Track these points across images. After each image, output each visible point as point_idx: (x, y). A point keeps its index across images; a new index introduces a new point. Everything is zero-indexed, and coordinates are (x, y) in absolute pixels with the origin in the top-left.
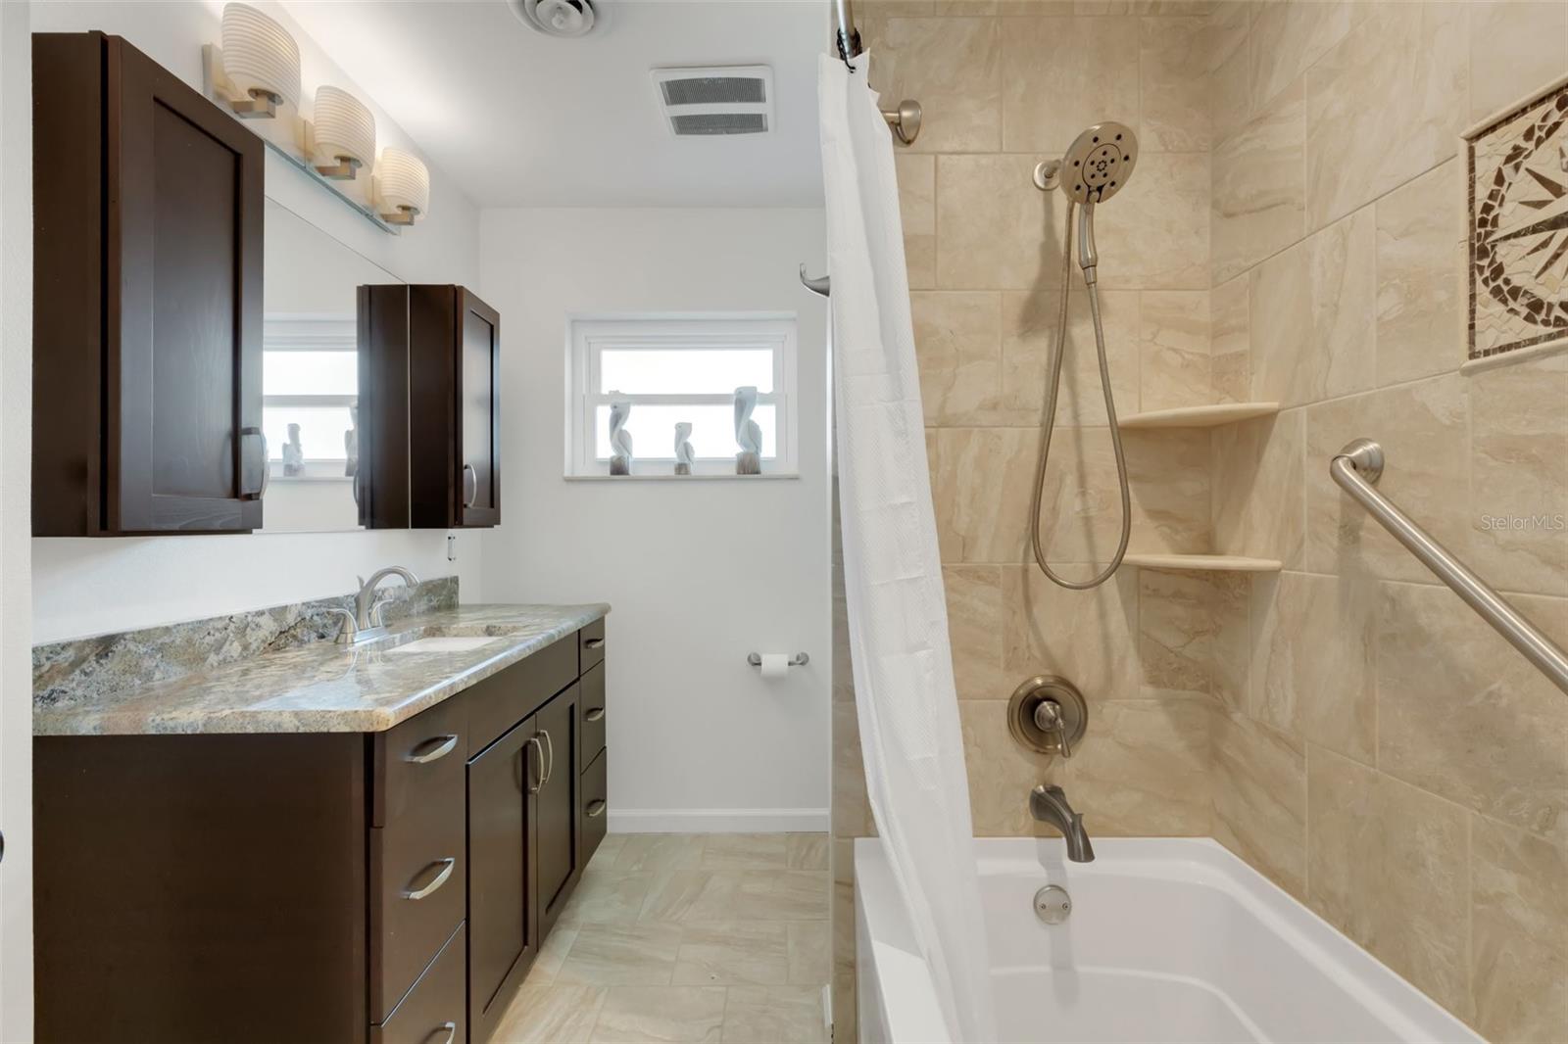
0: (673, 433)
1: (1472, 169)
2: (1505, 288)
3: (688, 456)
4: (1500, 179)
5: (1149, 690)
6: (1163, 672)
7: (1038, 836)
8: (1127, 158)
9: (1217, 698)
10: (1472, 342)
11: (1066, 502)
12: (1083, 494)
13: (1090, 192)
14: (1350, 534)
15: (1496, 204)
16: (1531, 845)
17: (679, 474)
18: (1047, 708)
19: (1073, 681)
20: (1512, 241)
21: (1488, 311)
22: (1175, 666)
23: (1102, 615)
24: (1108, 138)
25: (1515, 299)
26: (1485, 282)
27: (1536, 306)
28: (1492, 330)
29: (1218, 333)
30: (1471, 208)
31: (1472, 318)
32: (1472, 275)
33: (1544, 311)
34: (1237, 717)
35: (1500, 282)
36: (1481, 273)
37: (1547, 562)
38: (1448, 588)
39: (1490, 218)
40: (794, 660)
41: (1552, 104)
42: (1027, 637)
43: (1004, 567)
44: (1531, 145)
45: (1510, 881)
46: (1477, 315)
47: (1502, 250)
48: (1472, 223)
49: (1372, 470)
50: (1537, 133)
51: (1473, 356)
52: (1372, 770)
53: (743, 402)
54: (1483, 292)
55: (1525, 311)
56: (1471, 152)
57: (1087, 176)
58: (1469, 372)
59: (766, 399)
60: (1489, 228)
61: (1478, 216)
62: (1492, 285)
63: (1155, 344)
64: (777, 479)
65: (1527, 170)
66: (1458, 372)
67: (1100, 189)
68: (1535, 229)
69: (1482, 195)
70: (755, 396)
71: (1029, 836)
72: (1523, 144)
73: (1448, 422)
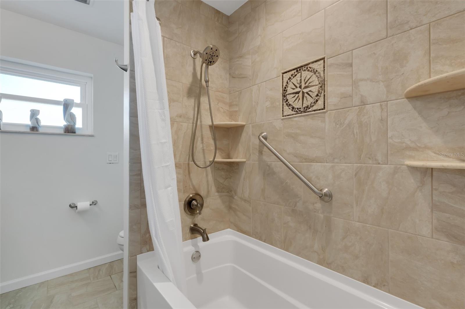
0: (29, 113)
1: (283, 80)
2: (288, 104)
3: (38, 124)
4: (287, 83)
5: (217, 194)
6: (220, 189)
7: (191, 239)
8: (217, 56)
9: (231, 194)
10: (283, 114)
11: (199, 145)
12: (203, 143)
13: (208, 62)
14: (261, 152)
15: (287, 87)
16: (293, 211)
17: (33, 131)
18: (194, 202)
19: (200, 194)
20: (289, 95)
21: (286, 108)
22: (222, 187)
23: (207, 175)
24: (214, 50)
25: (290, 106)
26: (285, 102)
27: (293, 108)
28: (286, 112)
29: (231, 105)
30: (283, 87)
31: (283, 109)
32: (283, 100)
33: (294, 109)
34: (236, 197)
35: (287, 102)
36: (284, 100)
37: (295, 156)
38: (282, 163)
39: (286, 90)
40: (91, 203)
41: (295, 71)
42: (189, 183)
43: (183, 163)
44: (292, 77)
45: (289, 218)
46: (284, 108)
47: (288, 96)
48: (283, 90)
49: (266, 138)
50: (293, 76)
51: (283, 116)
52: (265, 203)
53: (67, 105)
54: (285, 104)
55: (291, 109)
56: (283, 75)
57: (209, 58)
58: (282, 119)
59: (78, 105)
60: (286, 92)
61: (284, 89)
62: (286, 103)
63: (218, 106)
64: (84, 136)
65: (292, 82)
66: (280, 120)
67: (211, 62)
68: (293, 93)
69: (284, 85)
70: (73, 104)
71: (189, 239)
72: (291, 77)
73: (279, 129)
